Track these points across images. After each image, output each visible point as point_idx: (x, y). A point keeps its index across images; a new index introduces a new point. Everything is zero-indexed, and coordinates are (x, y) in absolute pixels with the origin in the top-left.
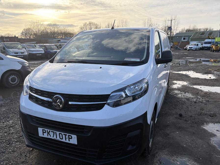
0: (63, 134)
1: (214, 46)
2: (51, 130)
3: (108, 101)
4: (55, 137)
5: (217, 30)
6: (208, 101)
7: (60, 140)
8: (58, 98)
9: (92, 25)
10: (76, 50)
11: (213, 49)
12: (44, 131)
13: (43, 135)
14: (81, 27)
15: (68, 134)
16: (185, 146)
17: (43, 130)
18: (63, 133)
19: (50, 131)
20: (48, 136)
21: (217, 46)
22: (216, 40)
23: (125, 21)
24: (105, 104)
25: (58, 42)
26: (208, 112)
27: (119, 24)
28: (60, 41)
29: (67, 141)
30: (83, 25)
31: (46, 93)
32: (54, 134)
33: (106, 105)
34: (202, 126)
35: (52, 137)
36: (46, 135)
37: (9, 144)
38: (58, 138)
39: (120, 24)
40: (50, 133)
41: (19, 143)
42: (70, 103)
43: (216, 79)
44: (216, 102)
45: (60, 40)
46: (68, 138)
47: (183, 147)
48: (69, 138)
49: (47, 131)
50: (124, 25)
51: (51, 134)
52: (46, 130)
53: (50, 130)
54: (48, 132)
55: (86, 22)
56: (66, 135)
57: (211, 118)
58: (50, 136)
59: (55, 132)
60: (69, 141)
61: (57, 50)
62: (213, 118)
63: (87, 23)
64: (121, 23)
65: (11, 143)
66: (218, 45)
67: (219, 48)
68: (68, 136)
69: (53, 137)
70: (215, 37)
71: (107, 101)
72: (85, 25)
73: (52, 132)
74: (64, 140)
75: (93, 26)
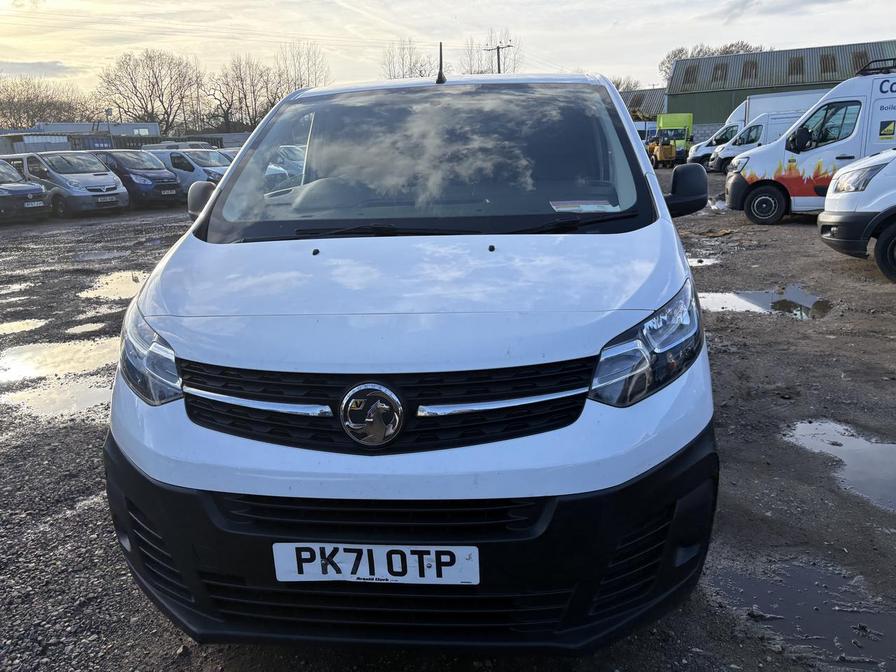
0: (408, 553)
1: (656, 148)
2: (341, 547)
3: (596, 384)
4: (363, 572)
5: (651, 87)
6: (745, 345)
7: (392, 579)
8: (370, 398)
9: (161, 65)
10: (117, 178)
11: (656, 156)
12: (306, 555)
13: (301, 571)
14: (108, 75)
15: (433, 549)
16: (769, 514)
17: (299, 551)
18: (406, 549)
19: (336, 551)
20: (325, 571)
21: (668, 144)
22: (661, 125)
23: (306, 51)
24: (584, 397)
25: (12, 146)
26: (768, 383)
27: (281, 63)
28: (20, 139)
29: (431, 578)
30: (114, 65)
31: (299, 382)
32: (358, 559)
33: (588, 401)
34: (779, 436)
35: (347, 576)
36: (313, 573)
37: (43, 653)
38: (382, 574)
39: (288, 62)
40: (335, 559)
41: (95, 636)
42: (424, 411)
43: (721, 266)
44: (769, 344)
45: (21, 136)
46: (434, 564)
47: (764, 520)
48: (440, 565)
49: (322, 551)
50: (303, 68)
51: (345, 561)
52: (316, 547)
53: (336, 545)
54: (328, 554)
55: (128, 52)
56: (421, 554)
57: (788, 401)
58: (338, 571)
59: (365, 548)
60: (439, 574)
61: (18, 182)
62: (792, 401)
63: (137, 57)
64: (289, 56)
65: (51, 645)
66: (672, 142)
67: (674, 155)
68: (433, 556)
69: (354, 571)
70: (653, 113)
71: (589, 383)
72: (125, 63)
73: (346, 550)
74: (412, 577)
75: (163, 72)
